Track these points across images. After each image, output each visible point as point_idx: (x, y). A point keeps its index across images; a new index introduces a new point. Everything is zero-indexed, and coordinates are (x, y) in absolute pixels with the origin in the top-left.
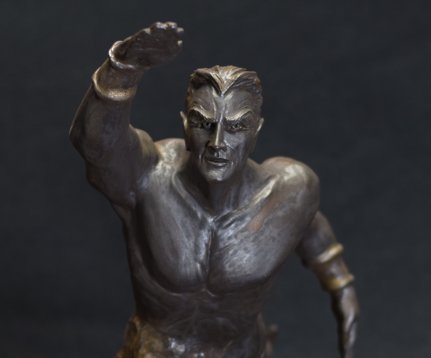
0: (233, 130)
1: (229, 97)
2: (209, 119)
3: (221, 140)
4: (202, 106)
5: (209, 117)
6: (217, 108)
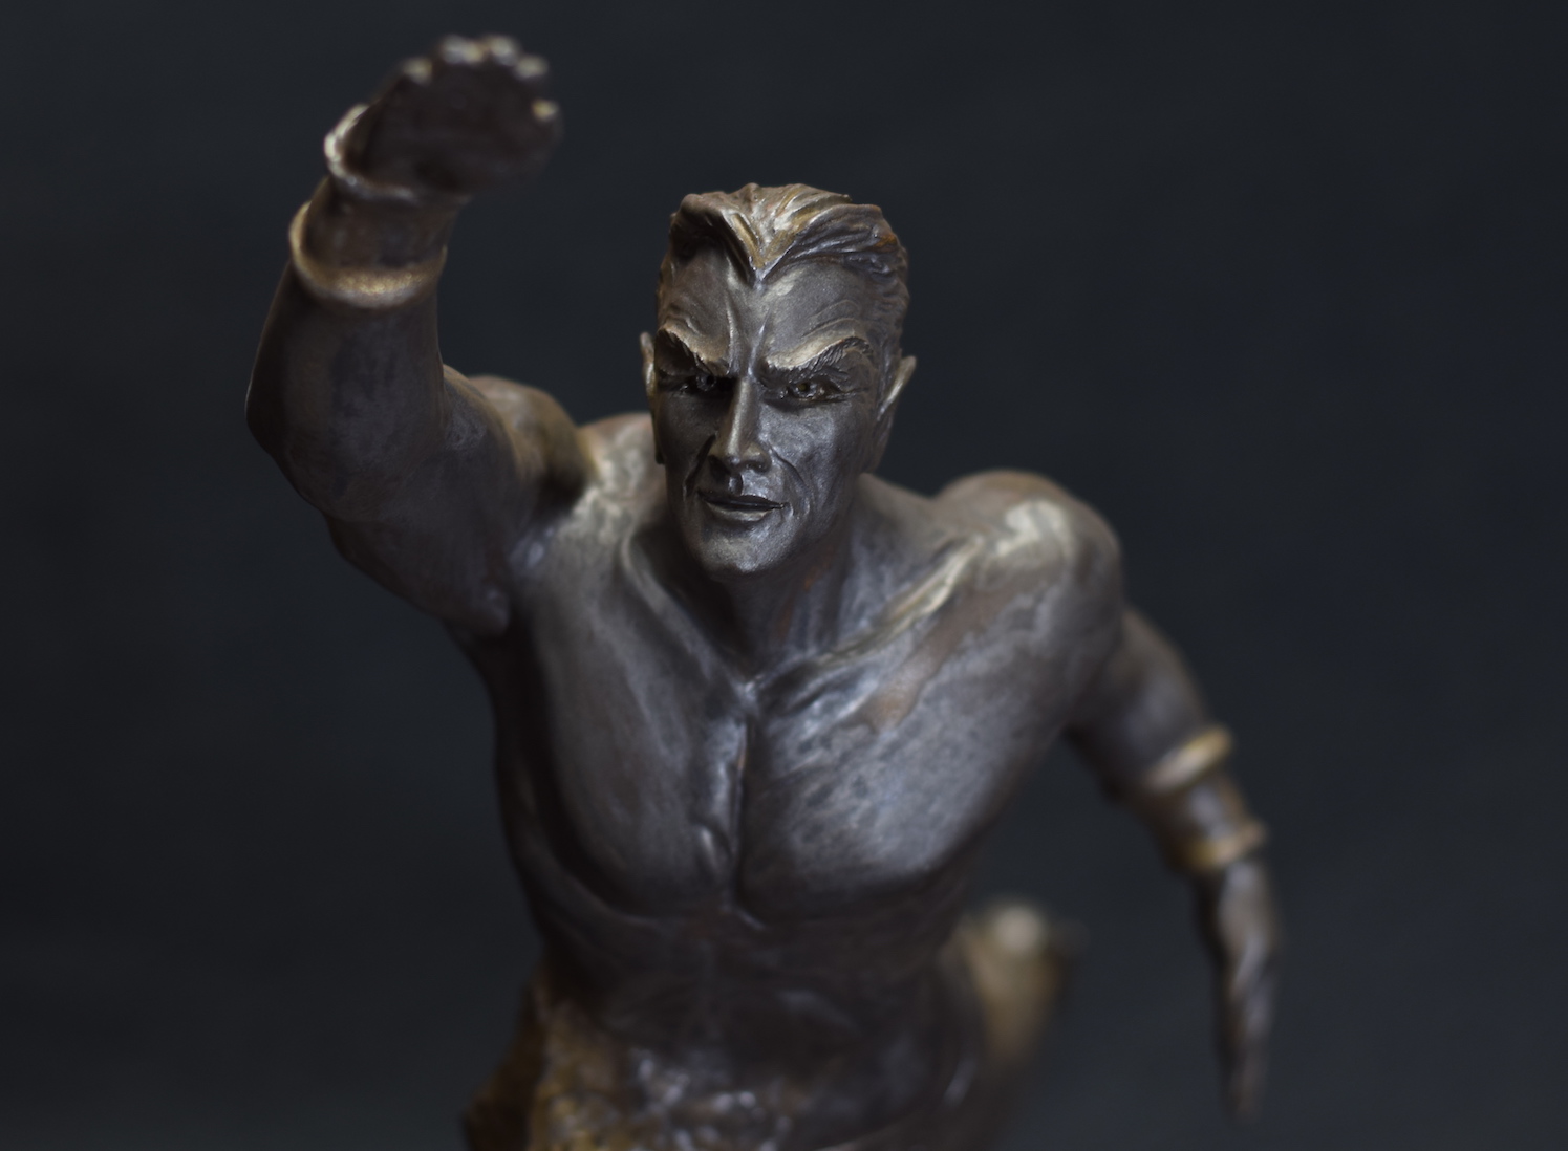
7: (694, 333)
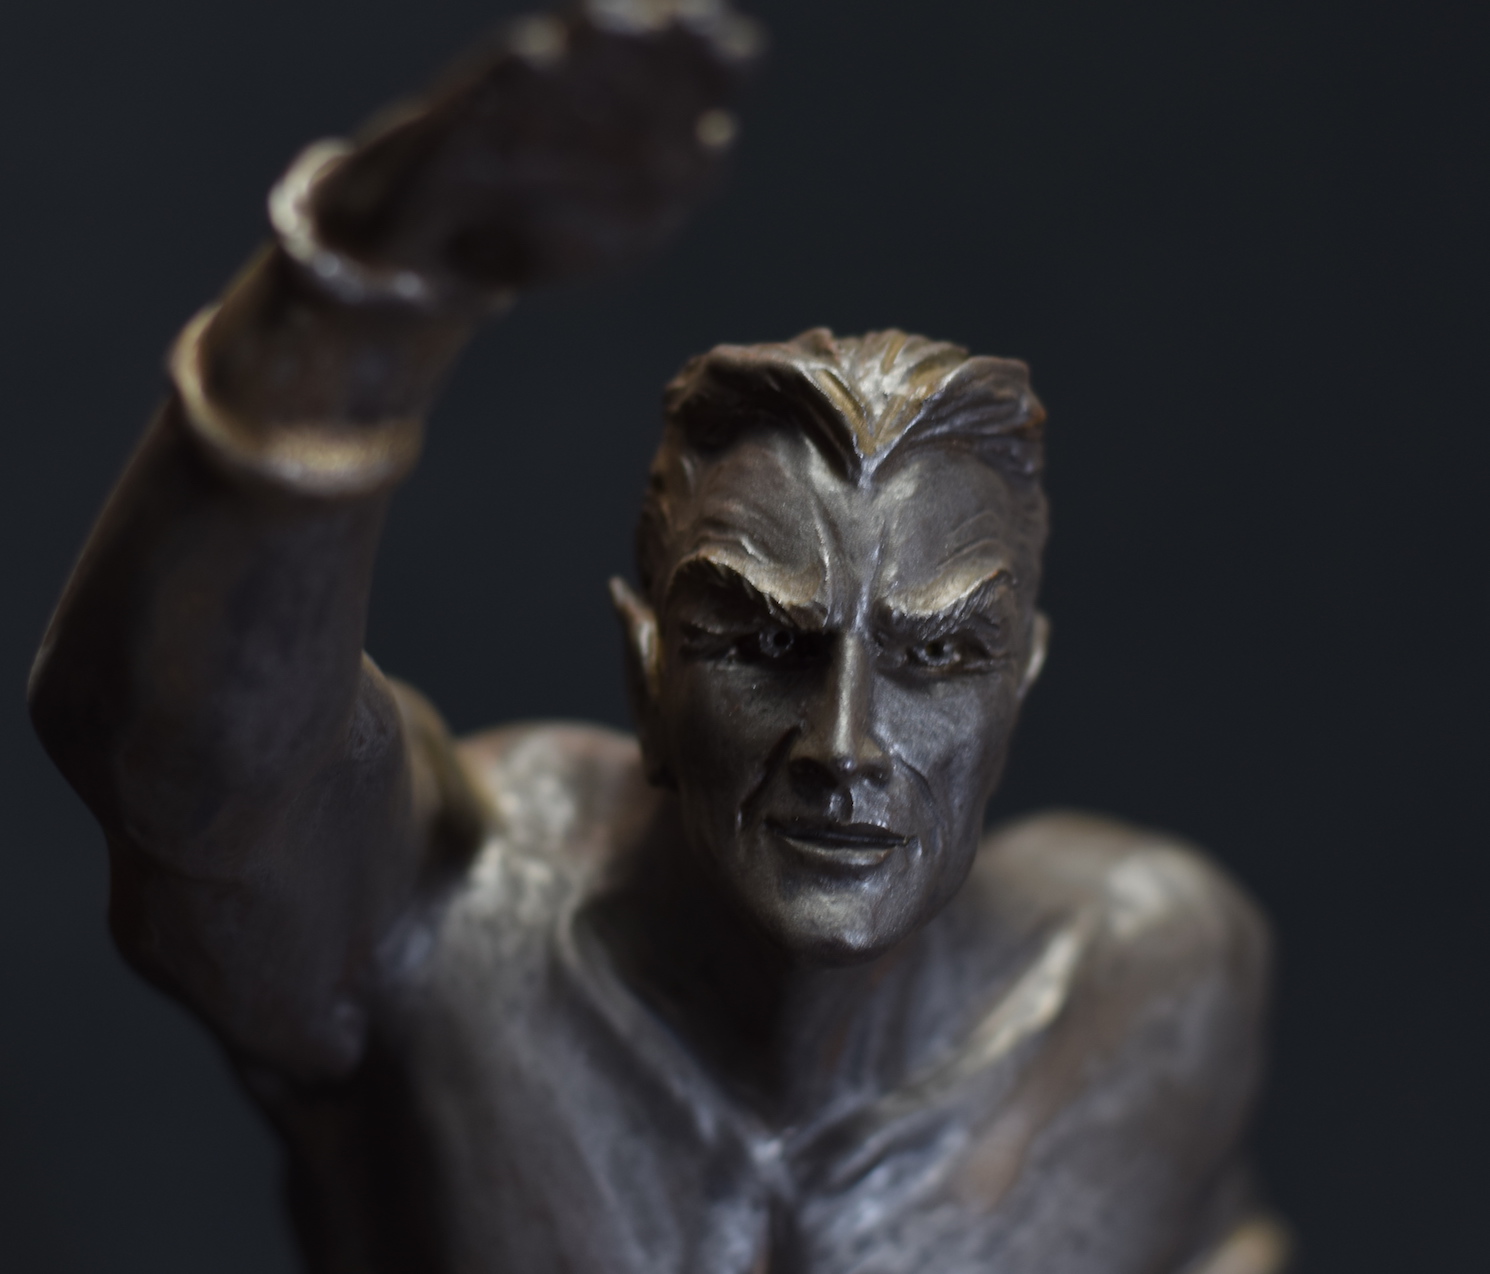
0: (918, 672)
1: (900, 492)
2: (794, 608)
3: (863, 727)
4: (753, 542)
5: (795, 601)
6: (839, 548)
7: (759, 562)
